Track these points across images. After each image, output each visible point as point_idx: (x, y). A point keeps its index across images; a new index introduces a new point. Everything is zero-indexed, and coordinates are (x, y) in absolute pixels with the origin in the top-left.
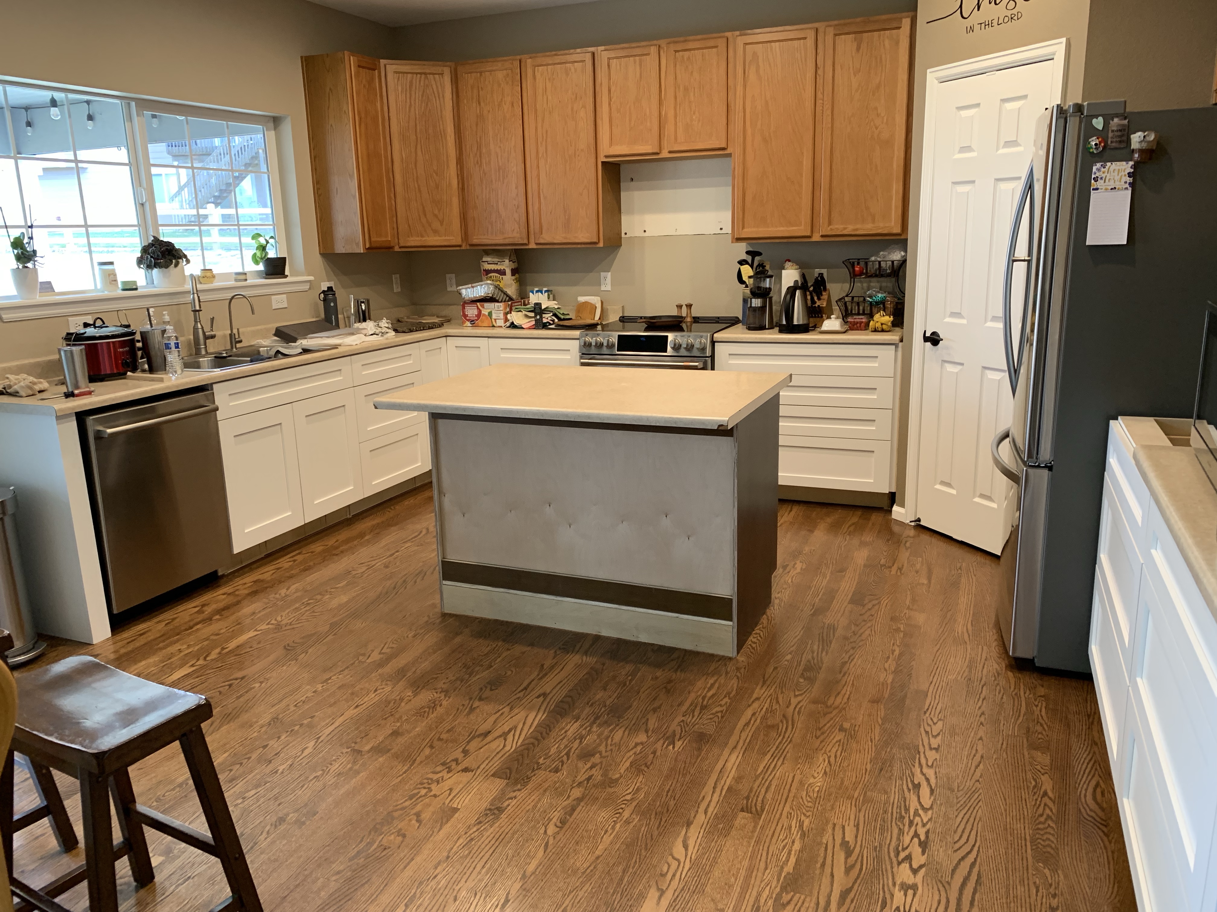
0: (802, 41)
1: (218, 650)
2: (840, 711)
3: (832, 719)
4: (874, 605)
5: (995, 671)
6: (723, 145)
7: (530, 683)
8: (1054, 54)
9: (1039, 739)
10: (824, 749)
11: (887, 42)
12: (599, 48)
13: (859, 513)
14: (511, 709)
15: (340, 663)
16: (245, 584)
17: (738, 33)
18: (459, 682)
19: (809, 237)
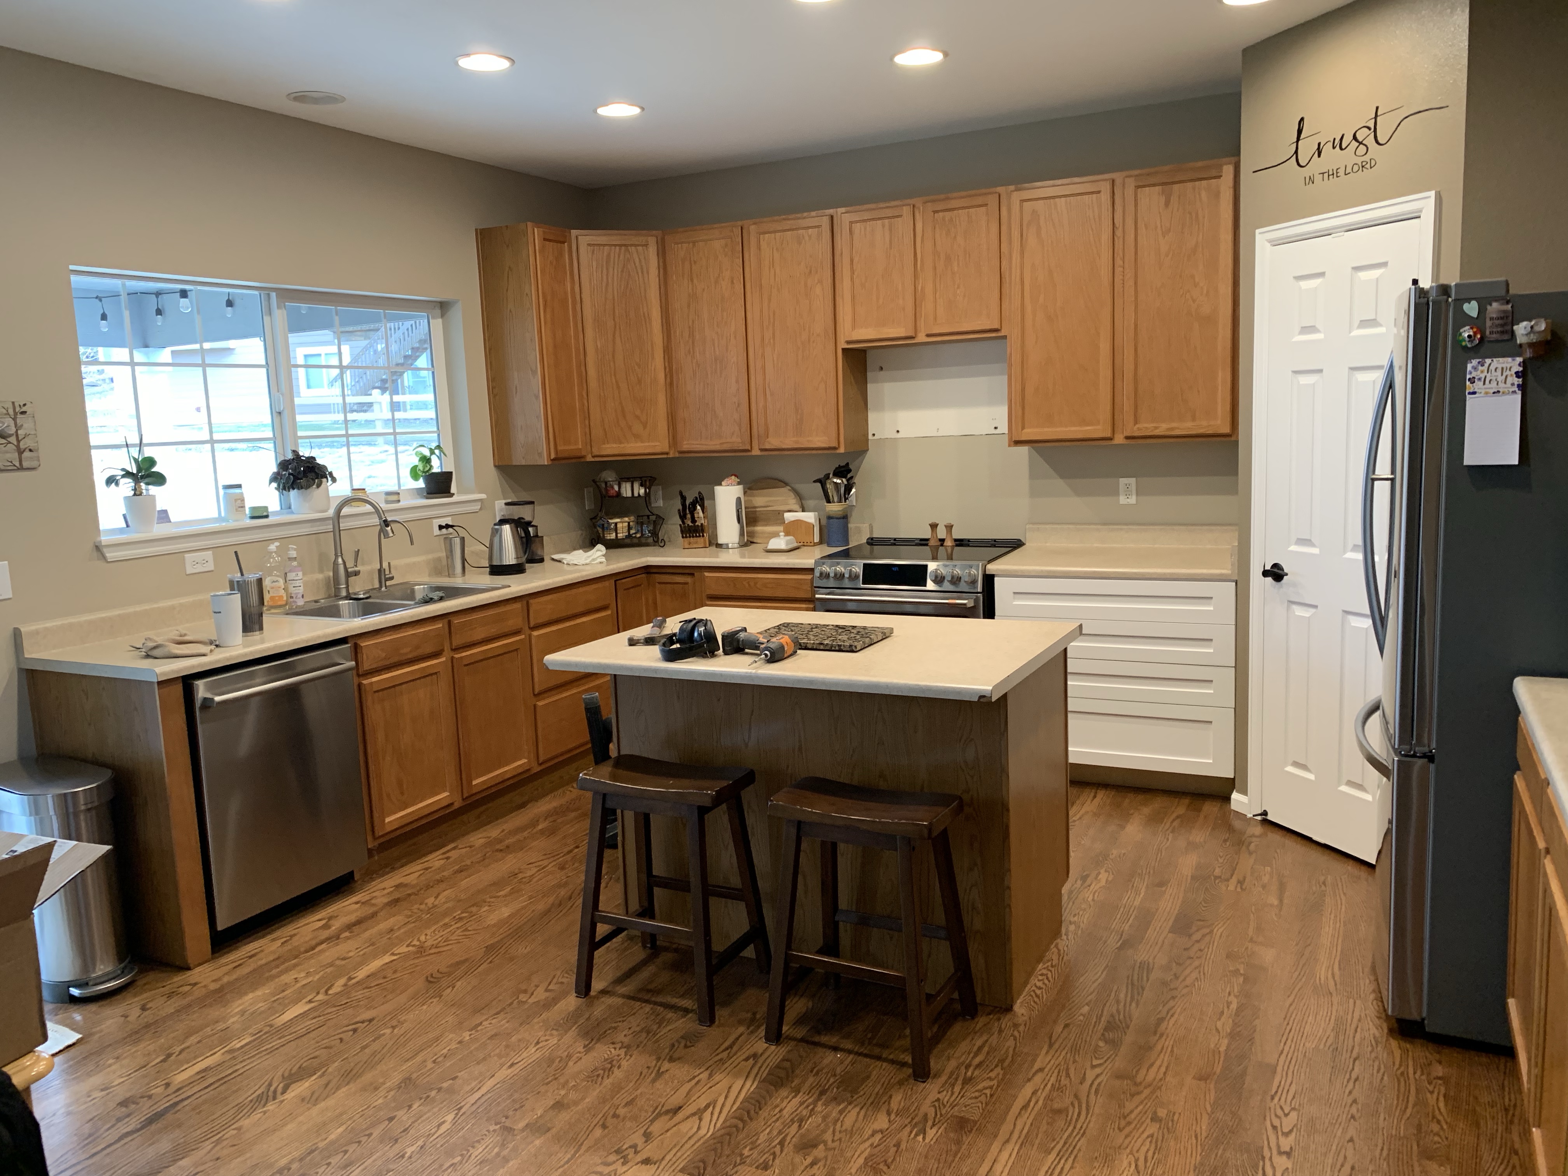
0: (1095, 195)
1: (342, 981)
2: (1153, 1092)
3: (1142, 1102)
4: (1204, 936)
5: (1372, 1036)
6: (996, 326)
7: (737, 1039)
8: (1421, 211)
9: (1435, 1143)
10: (1130, 1148)
11: (1204, 194)
12: (839, 210)
13: (1186, 801)
14: (710, 1076)
15: (494, 1003)
16: (384, 889)
17: (1012, 187)
18: (644, 1035)
19: (1111, 439)
